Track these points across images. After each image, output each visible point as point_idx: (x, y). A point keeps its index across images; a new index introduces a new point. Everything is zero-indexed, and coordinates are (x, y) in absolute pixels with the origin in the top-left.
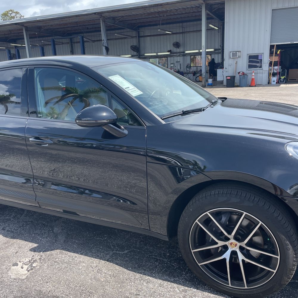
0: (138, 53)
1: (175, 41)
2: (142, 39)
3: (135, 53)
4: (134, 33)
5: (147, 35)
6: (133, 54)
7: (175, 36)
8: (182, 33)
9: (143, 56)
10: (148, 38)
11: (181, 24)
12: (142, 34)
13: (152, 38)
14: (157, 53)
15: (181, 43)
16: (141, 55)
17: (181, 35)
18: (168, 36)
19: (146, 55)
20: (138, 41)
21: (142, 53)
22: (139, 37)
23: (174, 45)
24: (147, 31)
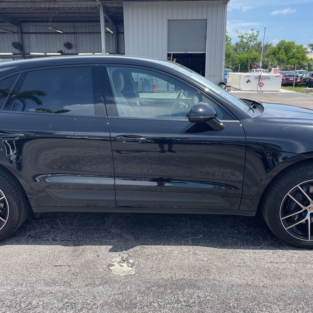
0: (21, 51)
1: (66, 41)
2: (25, 36)
3: (18, 51)
4: (15, 29)
5: (32, 32)
6: (15, 52)
7: (65, 35)
8: (74, 33)
9: (28, 55)
10: (33, 35)
11: (72, 24)
12: (25, 30)
13: (38, 35)
14: (45, 53)
15: (73, 43)
16: (26, 54)
17: (73, 35)
18: (58, 35)
19: (32, 54)
20: (20, 38)
21: (27, 51)
22: (22, 33)
23: (65, 45)
24: (32, 28)
